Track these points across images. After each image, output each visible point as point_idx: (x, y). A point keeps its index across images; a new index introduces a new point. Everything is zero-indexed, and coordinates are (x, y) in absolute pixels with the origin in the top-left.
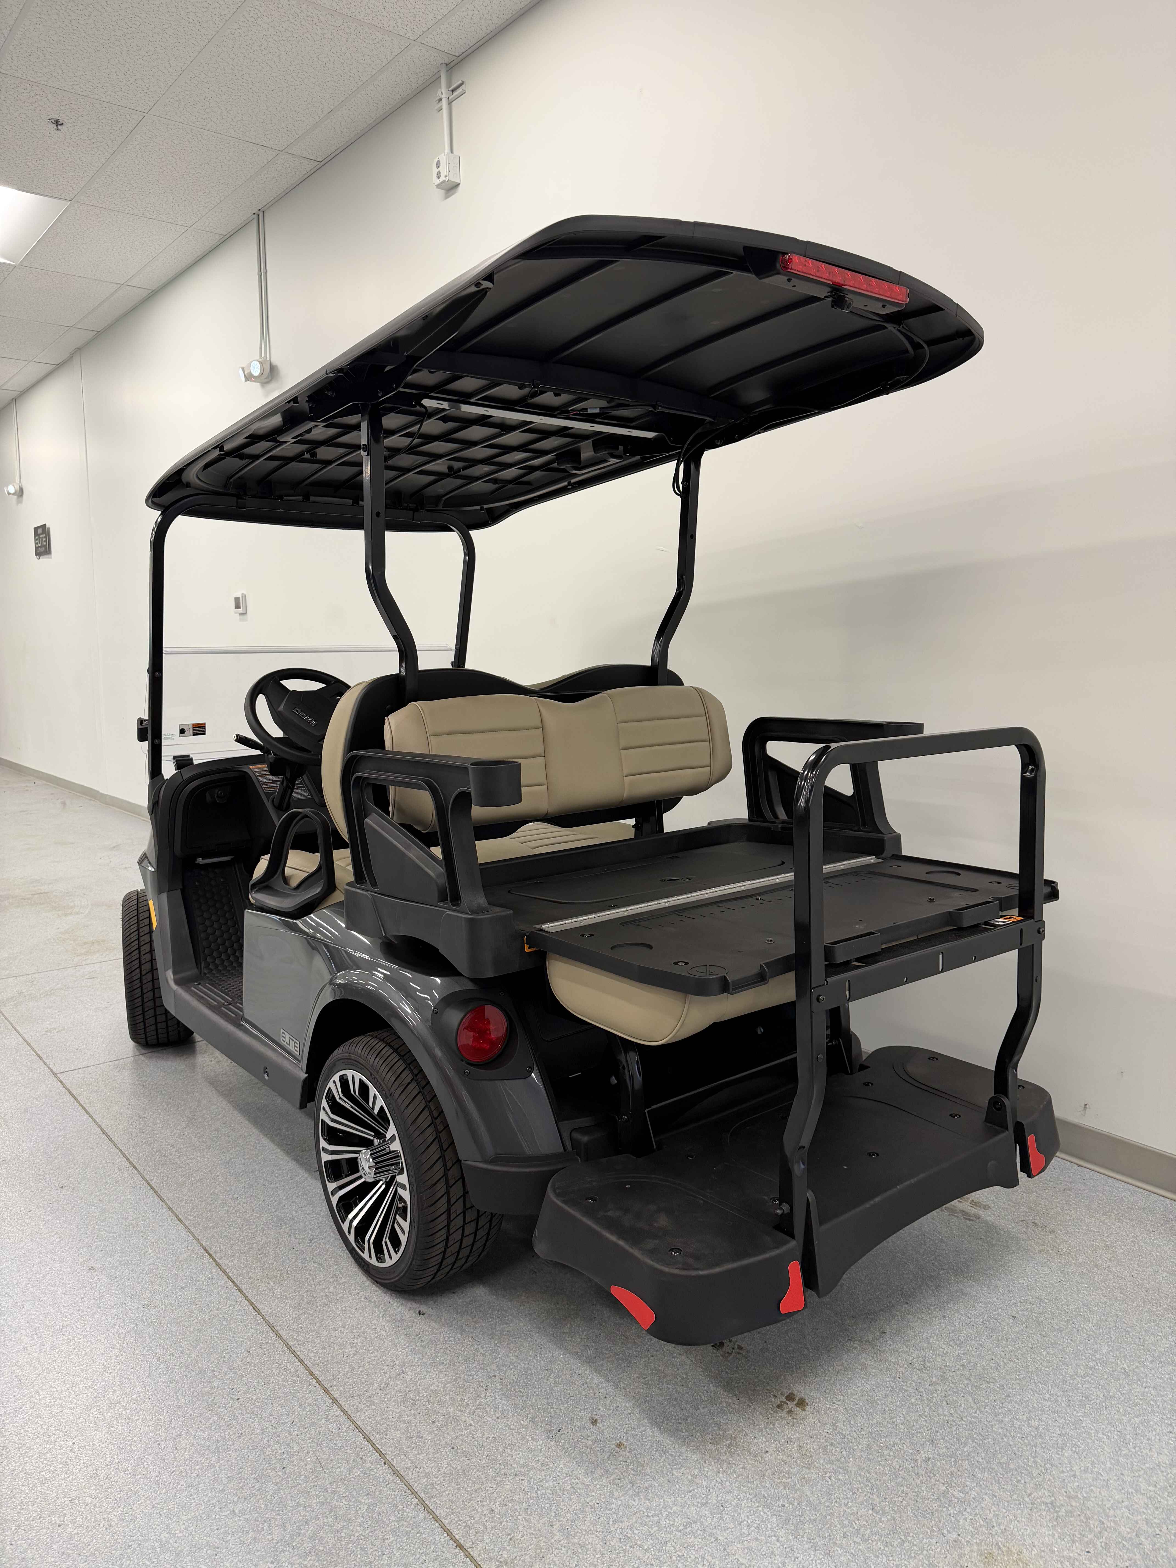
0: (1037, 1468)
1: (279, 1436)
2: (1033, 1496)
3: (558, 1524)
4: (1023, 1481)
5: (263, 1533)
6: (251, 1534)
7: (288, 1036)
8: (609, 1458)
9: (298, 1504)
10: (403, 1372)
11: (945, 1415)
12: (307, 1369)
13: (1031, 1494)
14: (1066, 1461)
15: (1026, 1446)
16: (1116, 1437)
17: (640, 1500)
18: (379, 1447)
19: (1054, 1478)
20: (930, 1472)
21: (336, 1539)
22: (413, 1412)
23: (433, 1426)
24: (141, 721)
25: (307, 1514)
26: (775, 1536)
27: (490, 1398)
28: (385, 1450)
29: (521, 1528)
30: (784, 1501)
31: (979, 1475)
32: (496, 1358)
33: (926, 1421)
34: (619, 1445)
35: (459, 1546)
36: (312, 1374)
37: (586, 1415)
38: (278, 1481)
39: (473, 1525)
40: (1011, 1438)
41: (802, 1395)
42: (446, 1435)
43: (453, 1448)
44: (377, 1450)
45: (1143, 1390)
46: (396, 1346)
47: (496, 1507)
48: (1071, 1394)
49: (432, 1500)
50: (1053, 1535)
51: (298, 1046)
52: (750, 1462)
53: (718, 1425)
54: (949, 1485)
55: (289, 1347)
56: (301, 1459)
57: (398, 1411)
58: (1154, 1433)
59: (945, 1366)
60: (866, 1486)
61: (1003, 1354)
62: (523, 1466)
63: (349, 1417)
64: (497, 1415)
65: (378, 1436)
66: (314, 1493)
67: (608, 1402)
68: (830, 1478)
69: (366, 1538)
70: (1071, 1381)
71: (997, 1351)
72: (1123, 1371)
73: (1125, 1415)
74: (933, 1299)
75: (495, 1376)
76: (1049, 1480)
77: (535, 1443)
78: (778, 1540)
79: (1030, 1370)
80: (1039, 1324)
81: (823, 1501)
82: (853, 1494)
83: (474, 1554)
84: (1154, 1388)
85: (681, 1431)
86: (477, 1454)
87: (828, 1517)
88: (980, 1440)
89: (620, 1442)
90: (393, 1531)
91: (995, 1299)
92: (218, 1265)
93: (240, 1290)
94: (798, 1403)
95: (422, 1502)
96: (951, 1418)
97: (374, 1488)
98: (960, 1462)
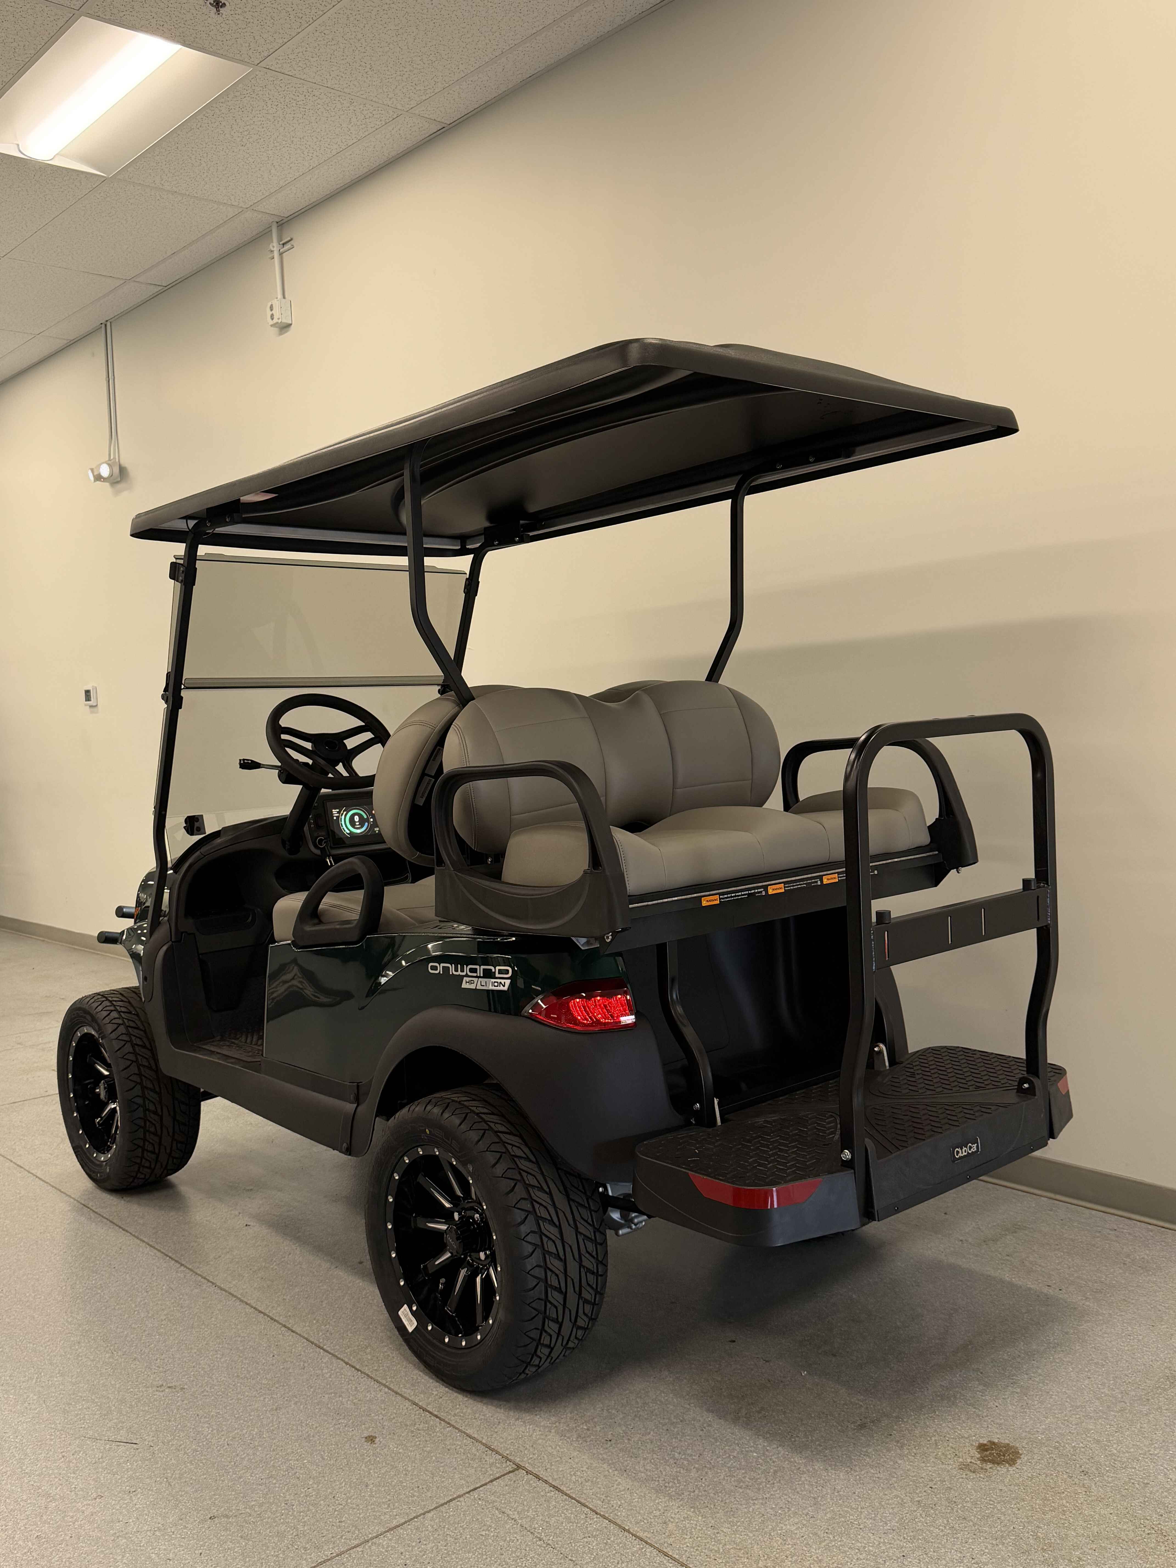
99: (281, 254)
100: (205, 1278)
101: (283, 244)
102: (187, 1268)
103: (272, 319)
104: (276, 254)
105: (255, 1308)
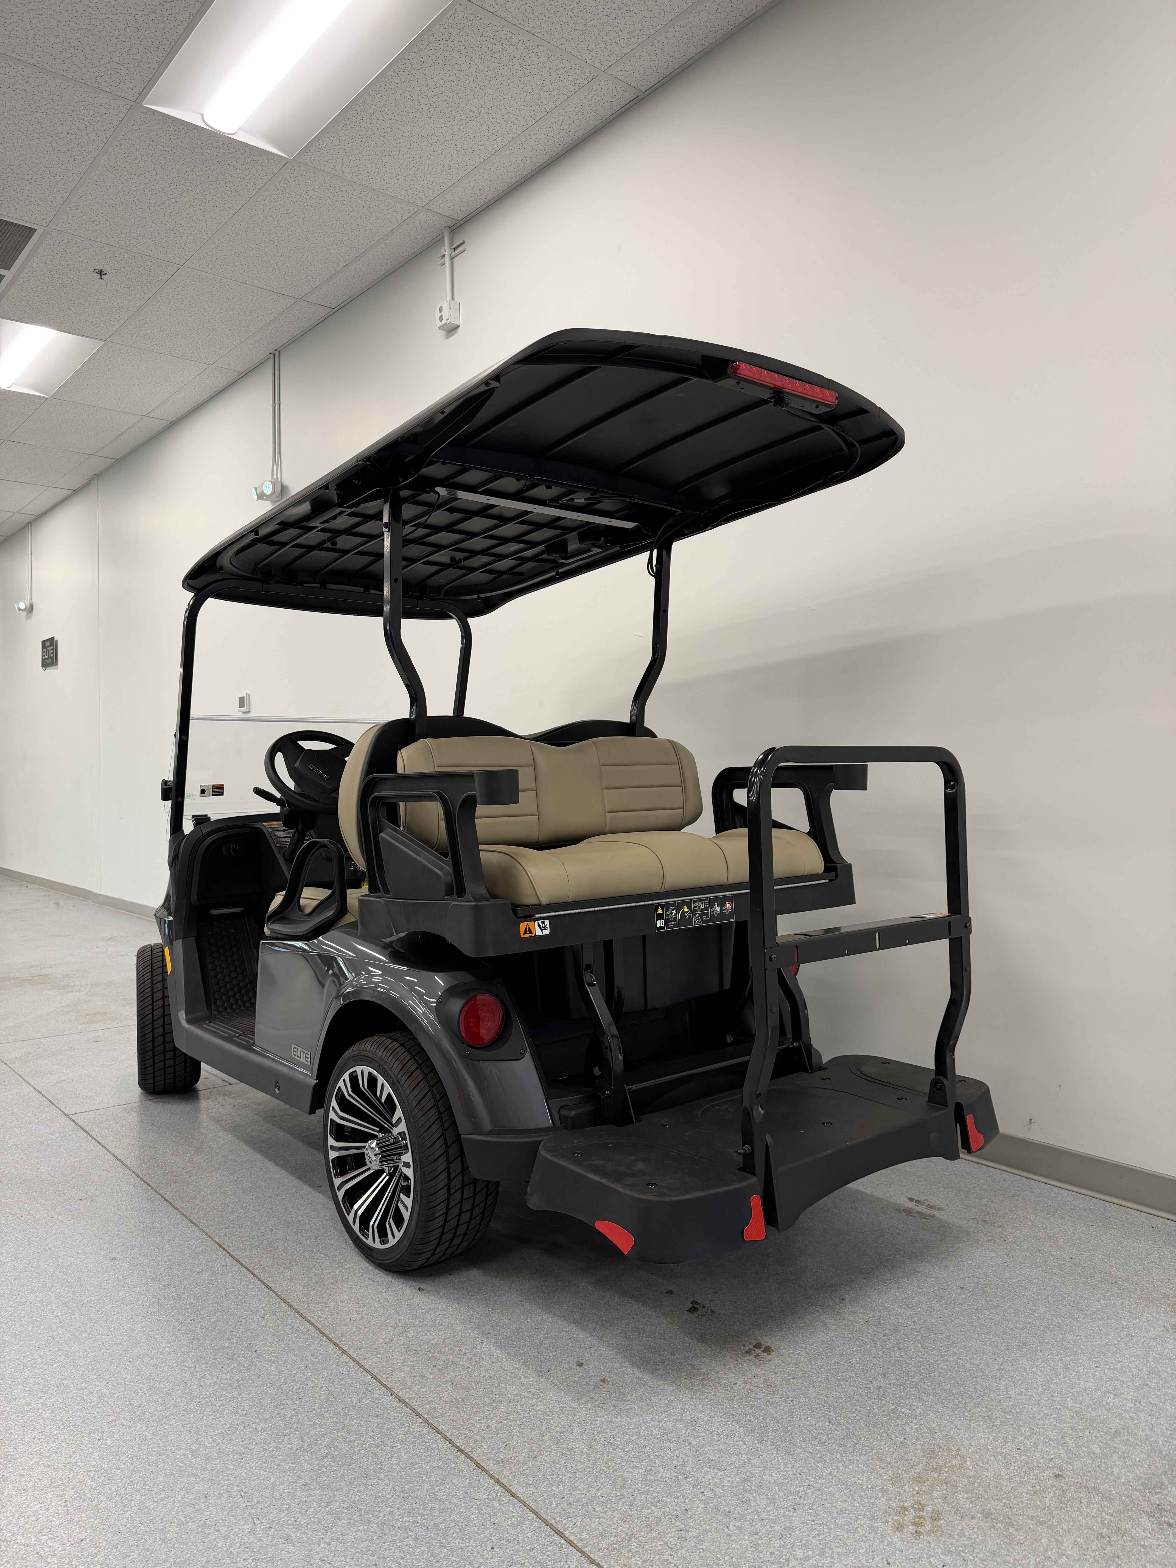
0: (977, 1392)
1: (294, 1376)
2: (972, 1411)
3: (549, 1435)
4: (963, 1402)
5: (284, 1443)
6: (273, 1444)
7: (299, 1049)
8: (593, 1389)
9: (314, 1424)
10: (405, 1331)
11: (897, 1357)
12: (318, 1329)
13: (971, 1410)
14: (1003, 1387)
15: (968, 1378)
16: (1048, 1371)
17: (622, 1418)
18: (386, 1384)
19: (991, 1399)
20: (882, 1396)
21: (349, 1447)
22: (415, 1359)
23: (434, 1368)
24: (165, 782)
25: (323, 1430)
26: (742, 1441)
27: (485, 1349)
28: (391, 1386)
29: (515, 1438)
30: (750, 1417)
31: (925, 1398)
32: (490, 1321)
33: (879, 1361)
34: (603, 1381)
35: (460, 1450)
36: (322, 1333)
37: (573, 1361)
38: (296, 1407)
39: (472, 1436)
40: (954, 1372)
41: (769, 1344)
42: (446, 1375)
43: (453, 1384)
44: (384, 1386)
45: (1074, 1338)
46: (398, 1313)
47: (493, 1424)
48: (1010, 1341)
49: (435, 1420)
50: (989, 1438)
51: (309, 1056)
52: (720, 1391)
53: (693, 1366)
54: (898, 1405)
55: (301, 1315)
56: (315, 1392)
57: (402, 1358)
58: (1083, 1368)
59: (899, 1323)
60: (824, 1406)
61: (951, 1314)
62: (517, 1395)
63: (358, 1363)
64: (492, 1361)
65: (384, 1376)
66: (328, 1416)
67: (593, 1351)
68: (792, 1401)
69: (376, 1446)
70: (1011, 1332)
71: (946, 1312)
72: (1058, 1325)
73: (1058, 1356)
74: (889, 1275)
75: (490, 1334)
76: (987, 1401)
77: (527, 1380)
78: (744, 1444)
79: (974, 1325)
80: (985, 1292)
81: (785, 1417)
82: (812, 1412)
83: (474, 1456)
84: (1085, 1336)
85: (659, 1370)
86: (475, 1387)
87: (790, 1428)
88: (927, 1374)
89: (604, 1379)
90: (401, 1441)
91: (945, 1275)
92: (230, 1255)
93: (253, 1274)
94: (764, 1350)
95: (426, 1421)
96: (902, 1359)
97: (382, 1412)
98: (908, 1389)
99: (452, 259)
100: (377, 1379)
101: (455, 249)
102: (352, 1358)
103: (441, 321)
104: (447, 259)
105: (450, 1442)
